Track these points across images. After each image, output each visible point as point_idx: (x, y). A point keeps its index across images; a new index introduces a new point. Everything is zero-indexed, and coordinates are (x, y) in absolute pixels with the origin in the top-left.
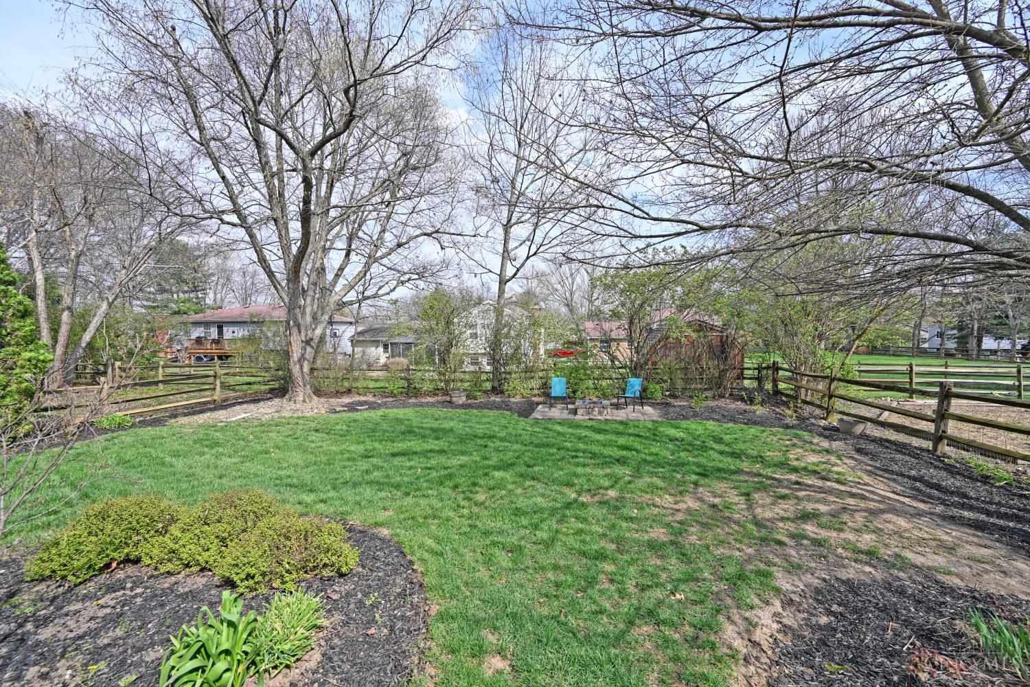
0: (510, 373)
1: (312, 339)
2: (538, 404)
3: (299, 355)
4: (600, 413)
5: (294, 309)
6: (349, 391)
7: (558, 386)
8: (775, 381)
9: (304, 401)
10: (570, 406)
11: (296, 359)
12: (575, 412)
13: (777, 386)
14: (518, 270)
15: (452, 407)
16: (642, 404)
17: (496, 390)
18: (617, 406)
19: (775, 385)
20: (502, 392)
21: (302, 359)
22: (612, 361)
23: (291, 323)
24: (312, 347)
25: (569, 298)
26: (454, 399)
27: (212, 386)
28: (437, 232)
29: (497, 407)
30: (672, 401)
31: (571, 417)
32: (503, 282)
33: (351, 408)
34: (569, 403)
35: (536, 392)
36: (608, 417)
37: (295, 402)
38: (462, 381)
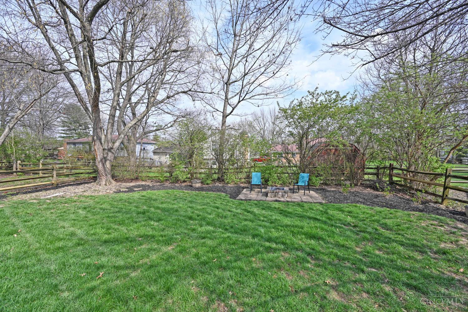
0: (227, 169)
1: (112, 148)
2: (243, 188)
3: (101, 157)
4: (283, 196)
5: (96, 129)
6: (137, 179)
7: (256, 178)
8: (391, 176)
9: (106, 185)
10: (263, 190)
11: (99, 159)
12: (266, 194)
13: (392, 179)
14: (233, 109)
15: (191, 190)
16: (309, 189)
17: (220, 180)
18: (293, 191)
19: (391, 178)
20: (223, 180)
21: (104, 159)
22: (289, 163)
23: (95, 138)
24: (113, 153)
25: (263, 134)
26: (194, 185)
27: (50, 175)
28: (190, 90)
29: (219, 190)
30: (326, 187)
31: (264, 198)
32: (225, 116)
33: (131, 190)
34: (263, 188)
35: (243, 180)
36: (288, 199)
37: (100, 185)
38: (200, 173)
